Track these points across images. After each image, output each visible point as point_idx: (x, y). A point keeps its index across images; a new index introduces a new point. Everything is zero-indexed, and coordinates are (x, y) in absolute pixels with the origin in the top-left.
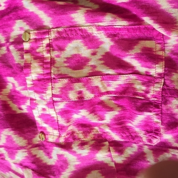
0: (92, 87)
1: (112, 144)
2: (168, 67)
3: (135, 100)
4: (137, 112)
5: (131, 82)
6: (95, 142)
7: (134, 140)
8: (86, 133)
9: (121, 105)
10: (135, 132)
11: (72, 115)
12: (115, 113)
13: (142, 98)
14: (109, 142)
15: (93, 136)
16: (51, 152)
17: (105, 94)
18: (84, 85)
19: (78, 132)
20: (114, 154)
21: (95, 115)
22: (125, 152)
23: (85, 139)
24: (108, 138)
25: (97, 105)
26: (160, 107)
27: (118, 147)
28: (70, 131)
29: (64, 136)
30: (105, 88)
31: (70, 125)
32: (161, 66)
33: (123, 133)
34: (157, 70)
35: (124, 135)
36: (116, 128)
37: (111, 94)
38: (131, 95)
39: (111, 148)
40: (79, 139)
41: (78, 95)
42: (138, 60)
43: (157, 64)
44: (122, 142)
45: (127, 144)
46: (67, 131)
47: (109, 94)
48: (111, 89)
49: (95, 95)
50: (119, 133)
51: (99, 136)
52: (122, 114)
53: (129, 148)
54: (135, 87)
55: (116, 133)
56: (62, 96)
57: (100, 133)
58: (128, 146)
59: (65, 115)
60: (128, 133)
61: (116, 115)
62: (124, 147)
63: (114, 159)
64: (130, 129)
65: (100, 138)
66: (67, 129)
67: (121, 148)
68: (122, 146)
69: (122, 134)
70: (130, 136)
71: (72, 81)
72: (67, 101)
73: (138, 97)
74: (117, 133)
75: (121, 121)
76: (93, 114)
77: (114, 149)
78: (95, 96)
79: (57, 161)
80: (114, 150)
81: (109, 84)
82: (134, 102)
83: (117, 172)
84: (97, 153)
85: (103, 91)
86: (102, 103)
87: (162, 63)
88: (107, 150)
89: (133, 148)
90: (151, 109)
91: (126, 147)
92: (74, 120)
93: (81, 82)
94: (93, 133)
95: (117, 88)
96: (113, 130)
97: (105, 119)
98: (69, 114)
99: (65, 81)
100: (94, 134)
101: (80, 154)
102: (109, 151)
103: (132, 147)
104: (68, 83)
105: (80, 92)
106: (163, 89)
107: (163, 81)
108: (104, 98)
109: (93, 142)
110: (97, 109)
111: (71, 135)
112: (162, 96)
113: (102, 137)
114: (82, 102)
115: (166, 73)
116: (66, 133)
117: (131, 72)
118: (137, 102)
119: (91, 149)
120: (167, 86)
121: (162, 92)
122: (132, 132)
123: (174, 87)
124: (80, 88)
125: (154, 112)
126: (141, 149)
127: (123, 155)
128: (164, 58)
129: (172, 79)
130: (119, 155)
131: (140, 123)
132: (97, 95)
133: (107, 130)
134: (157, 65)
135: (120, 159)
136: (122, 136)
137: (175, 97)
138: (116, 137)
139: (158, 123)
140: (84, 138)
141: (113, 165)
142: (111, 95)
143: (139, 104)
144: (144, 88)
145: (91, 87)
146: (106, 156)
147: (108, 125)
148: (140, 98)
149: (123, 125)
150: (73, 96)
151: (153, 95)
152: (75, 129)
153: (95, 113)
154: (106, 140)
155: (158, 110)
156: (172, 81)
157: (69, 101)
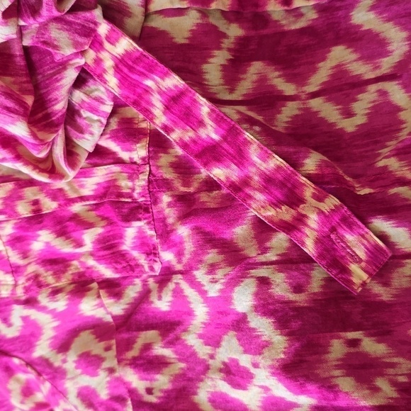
0: (53, 190)
1: (103, 285)
2: (154, 146)
3: (120, 205)
4: (123, 224)
5: (114, 178)
6: (76, 287)
7: (133, 271)
8: (58, 275)
9: (106, 216)
10: (134, 259)
11: (29, 244)
12: (98, 231)
13: (129, 200)
14: (99, 283)
15: (70, 277)
16: (10, 315)
17: (77, 202)
18: (41, 190)
19: (45, 274)
20: (108, 301)
21: (67, 239)
22: (125, 295)
23: (57, 284)
24: (94, 276)
25: (68, 223)
26: (151, 210)
27: (113, 288)
28: (33, 274)
29: (23, 284)
30: (76, 191)
31: (29, 264)
32: (143, 146)
33: (116, 262)
34: (139, 152)
35: (119, 266)
36: (103, 256)
37: (88, 200)
38: (113, 199)
39: (102, 292)
40: (48, 285)
41: (33, 208)
42: (115, 141)
43: (138, 143)
44: (118, 279)
45: (126, 282)
46: (26, 273)
47: (84, 201)
48: (86, 192)
49: (59, 203)
50: (110, 263)
51: (81, 275)
52: (109, 231)
53: (131, 287)
54: (119, 185)
55: (105, 265)
56: (7, 211)
57: (82, 270)
58: (129, 285)
59: (18, 245)
60: (124, 262)
61: (99, 235)
62: (122, 287)
63: (109, 310)
64: (127, 256)
65: (83, 279)
66: (25, 270)
67: (117, 289)
68: (120, 286)
69: (114, 264)
70: (128, 267)
71: (20, 185)
72: (15, 219)
73: (123, 200)
74: (106, 263)
75: (110, 243)
76: (63, 238)
77: (107, 292)
78: (60, 205)
79: (23, 327)
80: (107, 295)
81: (82, 183)
82: (118, 208)
83: (117, 329)
84: (79, 303)
85: (72, 195)
86: (75, 217)
87: (145, 140)
88: (95, 297)
89: (135, 287)
90: (140, 216)
91: (125, 287)
92: (35, 253)
93: (36, 186)
94: (70, 272)
95: (95, 190)
96: (99, 259)
97: (85, 245)
98: (25, 242)
99: (9, 186)
100: (72, 274)
101: (55, 310)
102: (99, 297)
103: (134, 285)
104: (14, 189)
105: (36, 203)
106: (149, 182)
107: (148, 169)
108: (77, 208)
109: (72, 286)
110: (69, 229)
111: (34, 280)
112: (150, 192)
113: (85, 276)
114: (41, 218)
115: (151, 155)
116: (26, 278)
117: (112, 161)
118: (122, 208)
119: (69, 299)
120: (154, 176)
121: (148, 186)
122: (130, 260)
123: (162, 176)
124: (35, 195)
125: (145, 219)
126: (146, 285)
127: (122, 301)
128: (149, 131)
129: (159, 164)
130: (116, 302)
131: (134, 242)
132: (62, 202)
133: (91, 262)
134: (138, 145)
135: (119, 308)
136: (116, 268)
137: (164, 192)
138: (107, 272)
139: (152, 236)
140: (57, 282)
141: (109, 319)
142: (88, 203)
143: (125, 211)
144: (130, 184)
145: (51, 192)
146: (96, 307)
147: (92, 254)
148: (127, 200)
149: (115, 250)
150: (24, 210)
151: (140, 193)
152: (41, 270)
153: (68, 235)
154: (93, 281)
155: (149, 215)
156: (158, 167)
157: (19, 219)
